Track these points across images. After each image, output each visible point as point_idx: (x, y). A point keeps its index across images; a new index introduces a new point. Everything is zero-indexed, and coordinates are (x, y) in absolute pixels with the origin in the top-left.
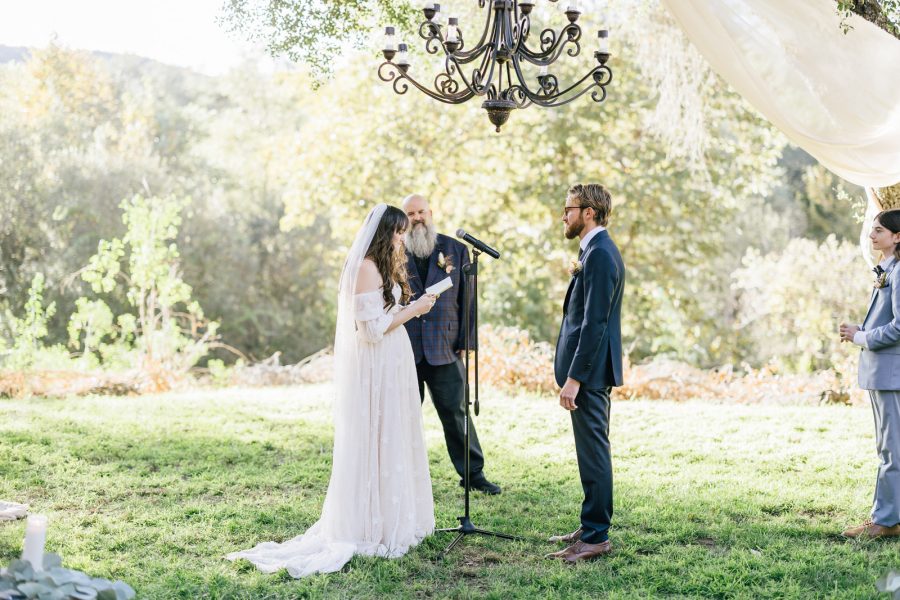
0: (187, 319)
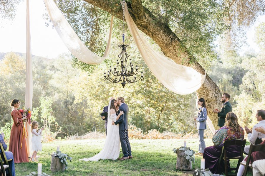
0: (55, 126)
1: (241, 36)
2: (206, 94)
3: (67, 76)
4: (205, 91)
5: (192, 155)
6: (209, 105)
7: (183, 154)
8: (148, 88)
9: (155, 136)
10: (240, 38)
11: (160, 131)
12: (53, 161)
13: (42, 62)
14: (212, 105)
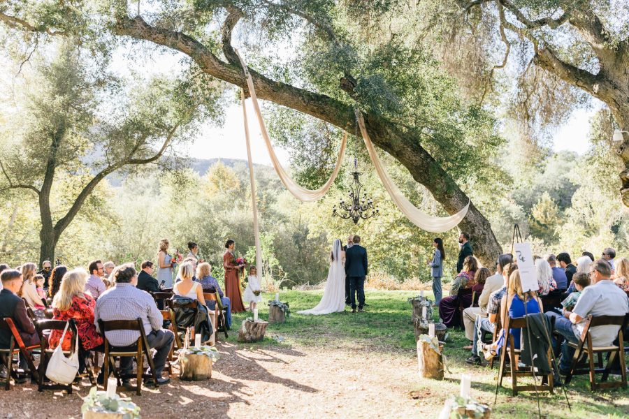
0: (278, 271)
2: (470, 230)
4: (468, 226)
6: (475, 245)
9: (413, 286)
11: (421, 280)
12: (271, 310)
13: (262, 175)
14: (479, 246)
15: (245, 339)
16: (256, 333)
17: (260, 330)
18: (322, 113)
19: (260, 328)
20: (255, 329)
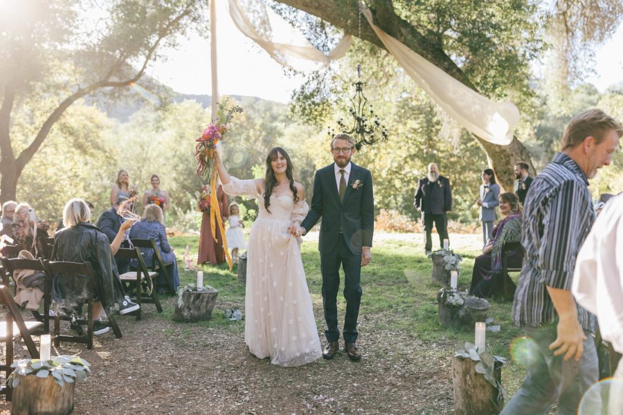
1: (587, 60)
2: (504, 160)
3: (306, 130)
4: (502, 156)
5: (456, 263)
7: (441, 260)
8: (430, 150)
10: (585, 64)
15: (182, 316)
16: (198, 308)
17: (204, 304)
18: (316, 8)
19: (206, 300)
20: (197, 303)
